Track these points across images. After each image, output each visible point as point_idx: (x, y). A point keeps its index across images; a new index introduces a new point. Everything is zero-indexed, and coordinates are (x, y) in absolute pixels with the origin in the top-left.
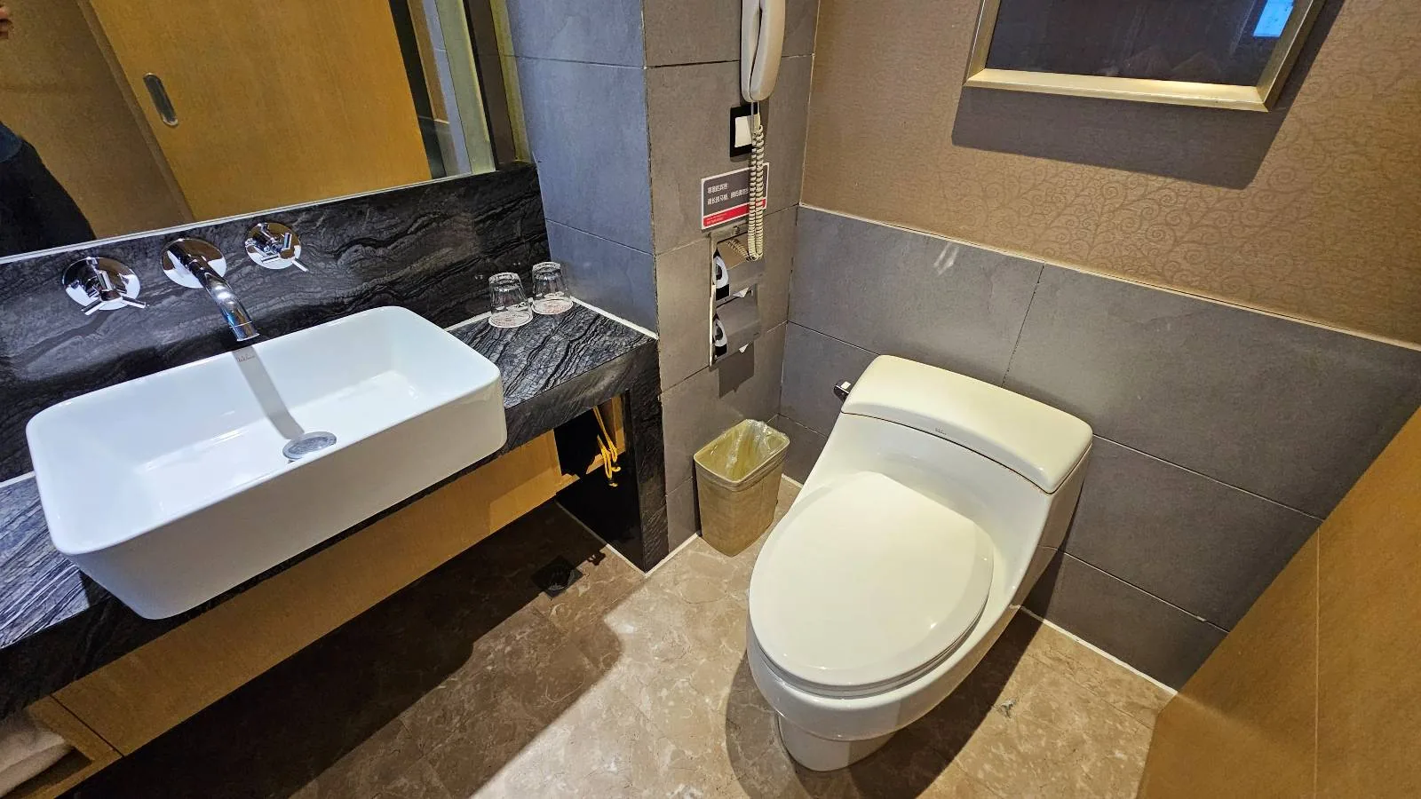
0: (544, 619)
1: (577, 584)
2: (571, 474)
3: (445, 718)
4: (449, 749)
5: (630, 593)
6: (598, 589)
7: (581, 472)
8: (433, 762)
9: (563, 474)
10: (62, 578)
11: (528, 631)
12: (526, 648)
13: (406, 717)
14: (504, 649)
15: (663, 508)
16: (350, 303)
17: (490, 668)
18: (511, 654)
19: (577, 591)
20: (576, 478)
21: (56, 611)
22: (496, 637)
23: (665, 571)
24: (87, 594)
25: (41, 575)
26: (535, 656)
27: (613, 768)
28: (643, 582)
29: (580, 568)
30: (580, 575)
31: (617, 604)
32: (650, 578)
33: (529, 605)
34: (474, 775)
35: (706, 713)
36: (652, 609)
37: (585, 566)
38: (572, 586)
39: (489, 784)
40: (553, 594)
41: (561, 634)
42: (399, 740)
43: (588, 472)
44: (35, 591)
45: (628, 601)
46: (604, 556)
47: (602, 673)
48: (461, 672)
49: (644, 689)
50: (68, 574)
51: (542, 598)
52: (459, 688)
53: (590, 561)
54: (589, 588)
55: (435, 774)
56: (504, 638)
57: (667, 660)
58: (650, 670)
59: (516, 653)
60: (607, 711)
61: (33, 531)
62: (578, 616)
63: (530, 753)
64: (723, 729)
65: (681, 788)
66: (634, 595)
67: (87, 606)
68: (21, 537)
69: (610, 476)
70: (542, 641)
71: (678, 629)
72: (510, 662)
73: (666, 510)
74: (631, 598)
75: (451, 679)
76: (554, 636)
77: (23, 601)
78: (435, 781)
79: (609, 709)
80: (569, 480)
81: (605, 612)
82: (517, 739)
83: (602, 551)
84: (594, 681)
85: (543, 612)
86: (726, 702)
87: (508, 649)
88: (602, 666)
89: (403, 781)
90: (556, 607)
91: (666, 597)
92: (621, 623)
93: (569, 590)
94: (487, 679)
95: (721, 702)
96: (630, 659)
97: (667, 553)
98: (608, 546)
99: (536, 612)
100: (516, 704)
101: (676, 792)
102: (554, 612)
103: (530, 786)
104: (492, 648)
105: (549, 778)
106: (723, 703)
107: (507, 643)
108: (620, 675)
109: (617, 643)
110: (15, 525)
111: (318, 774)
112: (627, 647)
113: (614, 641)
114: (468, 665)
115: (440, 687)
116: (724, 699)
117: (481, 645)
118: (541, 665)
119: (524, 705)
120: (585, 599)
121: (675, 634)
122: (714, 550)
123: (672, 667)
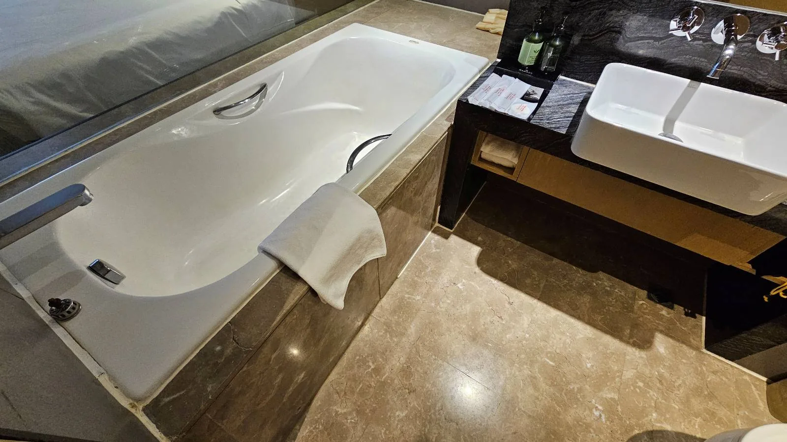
0: (634, 299)
1: (665, 308)
2: (753, 267)
3: (564, 277)
4: (555, 284)
5: (683, 342)
6: (671, 321)
7: (760, 273)
8: (547, 281)
9: (749, 263)
10: (566, 120)
11: (623, 294)
12: (614, 296)
13: (555, 261)
14: (606, 286)
15: (772, 343)
16: (770, 91)
17: (595, 284)
18: (607, 291)
19: (662, 310)
20: (754, 272)
21: (558, 128)
22: (609, 280)
23: (717, 363)
24: (567, 130)
25: (563, 115)
26: (613, 303)
27: (589, 365)
28: (697, 349)
29: (676, 306)
30: (672, 308)
31: (671, 337)
32: (703, 353)
33: (635, 288)
34: (552, 300)
35: (647, 416)
36: (684, 361)
37: (679, 309)
38: (662, 306)
39: (552, 308)
40: (649, 298)
41: (633, 312)
42: (547, 263)
43: (765, 277)
44: (559, 118)
45: (678, 344)
46: (695, 317)
47: (628, 343)
48: (585, 272)
49: (635, 371)
50: (568, 120)
51: (644, 293)
52: (579, 275)
53: (684, 310)
54: (668, 316)
55: (544, 284)
56: (611, 284)
57: (660, 381)
58: (648, 372)
59: (609, 294)
60: (611, 352)
61: (571, 101)
62: (648, 317)
63: (572, 320)
64: (645, 430)
65: (600, 408)
66: (684, 346)
67: (564, 133)
68: (568, 100)
69: (773, 293)
70: (623, 303)
71: (684, 382)
72: (603, 293)
73: (775, 346)
74: (681, 345)
75: (580, 270)
76: (629, 308)
77: (555, 119)
78: (542, 285)
79: (613, 354)
80: (748, 268)
81: (661, 332)
82: (573, 311)
83: (697, 315)
84: (621, 339)
85: (637, 297)
86: (660, 429)
87: (609, 289)
88: (631, 341)
89: (536, 273)
90: (643, 302)
91: (699, 369)
92: (661, 344)
93: (659, 306)
94: (589, 286)
95: (659, 425)
96: (645, 357)
97: (732, 360)
98: (704, 318)
99: (635, 294)
100: (587, 305)
101: (597, 405)
102: (641, 302)
103: (560, 327)
104: (604, 280)
105: (568, 334)
106: (659, 427)
107: (610, 287)
108: (633, 353)
109: (648, 345)
110: (569, 96)
111: (523, 243)
112: (651, 352)
113: (649, 343)
114: (589, 274)
115: (574, 267)
116: (662, 427)
117: (601, 275)
118: (611, 308)
119: (589, 309)
120: (661, 317)
121: (680, 382)
122: (765, 397)
123: (658, 385)
